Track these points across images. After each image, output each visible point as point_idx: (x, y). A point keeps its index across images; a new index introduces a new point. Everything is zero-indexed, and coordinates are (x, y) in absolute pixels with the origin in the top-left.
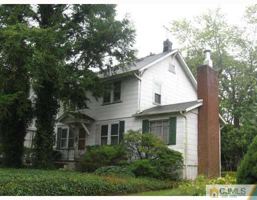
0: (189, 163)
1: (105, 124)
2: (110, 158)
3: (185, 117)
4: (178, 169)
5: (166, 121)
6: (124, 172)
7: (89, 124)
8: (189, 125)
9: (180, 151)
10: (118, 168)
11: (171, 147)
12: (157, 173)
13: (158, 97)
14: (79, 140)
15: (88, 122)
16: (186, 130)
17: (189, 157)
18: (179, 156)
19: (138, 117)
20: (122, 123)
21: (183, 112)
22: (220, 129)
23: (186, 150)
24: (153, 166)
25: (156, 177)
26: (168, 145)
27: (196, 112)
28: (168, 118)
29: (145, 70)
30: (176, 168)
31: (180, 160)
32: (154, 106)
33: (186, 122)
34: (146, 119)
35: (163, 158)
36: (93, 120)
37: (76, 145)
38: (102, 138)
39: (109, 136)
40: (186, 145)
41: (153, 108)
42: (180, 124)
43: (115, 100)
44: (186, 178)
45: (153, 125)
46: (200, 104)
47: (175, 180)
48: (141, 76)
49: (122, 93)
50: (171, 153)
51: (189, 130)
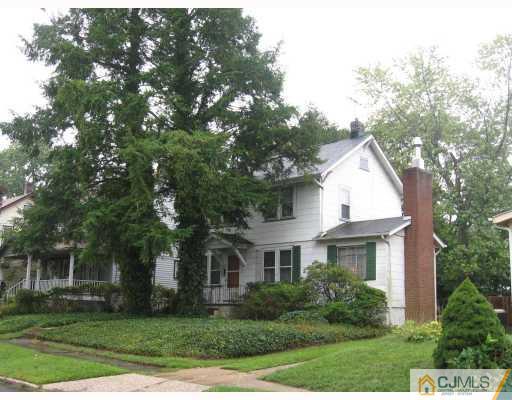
0: (394, 304)
1: (269, 249)
2: (292, 300)
3: (388, 243)
4: (381, 312)
5: (362, 247)
6: (316, 318)
7: (246, 250)
8: (393, 254)
9: (383, 288)
10: (308, 313)
11: (370, 284)
12: (355, 319)
13: (346, 210)
14: (229, 274)
15: (245, 247)
16: (389, 260)
17: (394, 297)
18: (382, 296)
19: (320, 241)
20: (297, 250)
21: (385, 236)
22: (435, 254)
23: (389, 287)
24: (349, 309)
25: (355, 324)
26: (366, 280)
27: (403, 234)
28: (363, 243)
29: (328, 173)
30: (378, 311)
31: (384, 301)
32: (342, 223)
33: (390, 249)
34: (333, 244)
35: (362, 299)
36: (250, 244)
37: (223, 281)
38: (265, 270)
39: (277, 267)
40: (390, 280)
41: (340, 226)
42: (381, 251)
43: (284, 215)
44: (391, 324)
45: (342, 253)
46: (408, 223)
47: (377, 327)
48: (323, 182)
49: (294, 205)
50: (372, 292)
51: (393, 260)
